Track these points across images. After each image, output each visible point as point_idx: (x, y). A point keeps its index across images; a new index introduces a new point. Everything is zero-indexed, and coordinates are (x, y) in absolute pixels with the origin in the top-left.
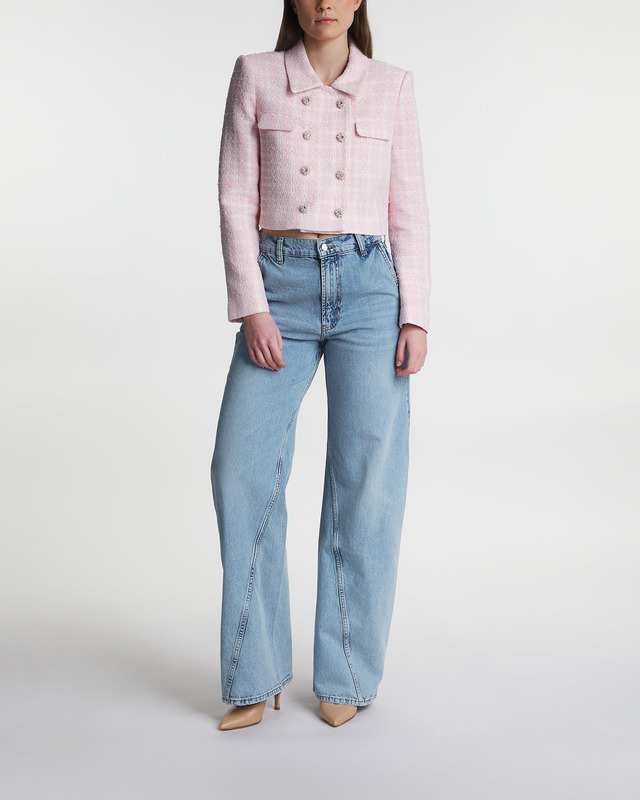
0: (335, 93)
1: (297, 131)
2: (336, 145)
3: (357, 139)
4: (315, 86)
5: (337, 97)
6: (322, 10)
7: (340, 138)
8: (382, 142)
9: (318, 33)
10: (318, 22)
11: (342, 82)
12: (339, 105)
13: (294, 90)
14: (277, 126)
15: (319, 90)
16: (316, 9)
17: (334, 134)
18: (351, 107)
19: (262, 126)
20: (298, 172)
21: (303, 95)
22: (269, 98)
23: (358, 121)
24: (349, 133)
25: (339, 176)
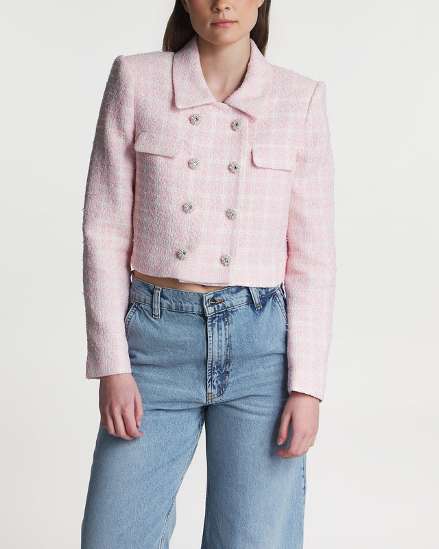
0: (231, 110)
1: (182, 157)
2: (227, 177)
3: (254, 170)
4: (205, 102)
5: (232, 116)
6: (219, 11)
7: (233, 168)
8: (283, 173)
9: (215, 37)
10: (215, 24)
11: (239, 98)
12: (235, 126)
13: (179, 105)
14: (157, 150)
15: (211, 107)
16: (212, 9)
17: (226, 163)
18: (248, 129)
19: (140, 147)
20: (179, 208)
21: (190, 112)
22: (149, 114)
23: (256, 147)
24: (244, 163)
25: (230, 215)
